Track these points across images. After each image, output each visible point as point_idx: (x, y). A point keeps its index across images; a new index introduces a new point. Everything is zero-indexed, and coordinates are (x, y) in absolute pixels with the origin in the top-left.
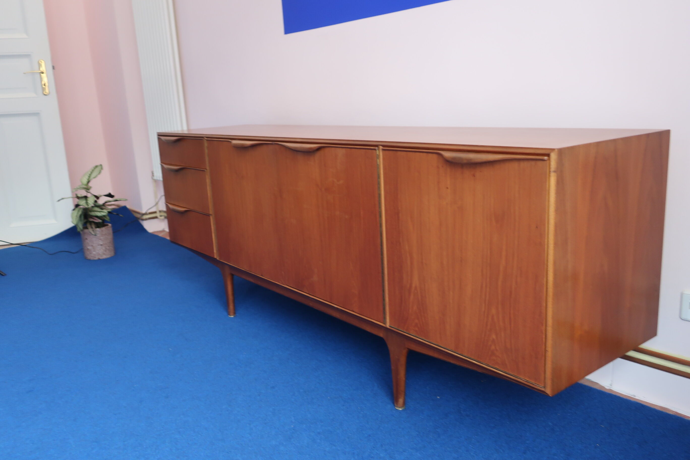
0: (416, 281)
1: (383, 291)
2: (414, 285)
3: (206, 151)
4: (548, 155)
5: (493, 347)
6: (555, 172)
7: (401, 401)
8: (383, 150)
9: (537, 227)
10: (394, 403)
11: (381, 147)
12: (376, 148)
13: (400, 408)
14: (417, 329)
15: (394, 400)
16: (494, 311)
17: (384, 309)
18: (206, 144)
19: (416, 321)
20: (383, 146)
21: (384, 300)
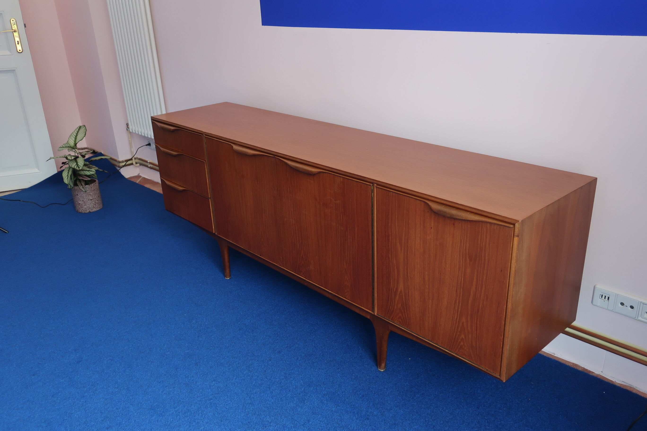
0: (401, 286)
1: (373, 289)
2: (399, 290)
3: (205, 146)
4: (514, 225)
5: (462, 343)
6: (518, 236)
7: (383, 365)
8: (376, 187)
9: (501, 271)
10: (377, 365)
11: (375, 185)
12: (372, 184)
13: (382, 370)
14: (401, 320)
15: (378, 364)
16: (464, 319)
17: (373, 302)
18: (205, 140)
19: (400, 315)
20: (378, 185)
21: (373, 295)
